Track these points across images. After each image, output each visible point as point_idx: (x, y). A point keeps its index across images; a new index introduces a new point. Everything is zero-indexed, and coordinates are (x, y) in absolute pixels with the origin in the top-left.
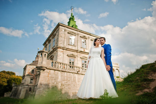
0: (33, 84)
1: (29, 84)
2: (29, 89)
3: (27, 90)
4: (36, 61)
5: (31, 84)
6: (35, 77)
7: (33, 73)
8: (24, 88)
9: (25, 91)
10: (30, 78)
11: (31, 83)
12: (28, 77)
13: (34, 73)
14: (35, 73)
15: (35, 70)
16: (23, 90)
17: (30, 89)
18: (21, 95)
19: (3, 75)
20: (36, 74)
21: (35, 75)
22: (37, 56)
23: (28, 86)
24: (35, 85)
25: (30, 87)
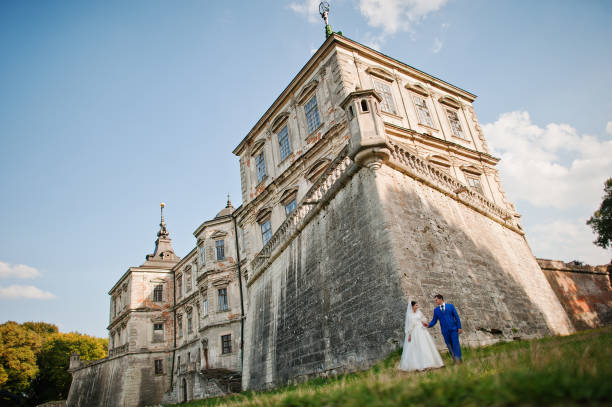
0: (166, 344)
1: (152, 347)
2: (151, 366)
3: (144, 372)
4: (162, 255)
5: (159, 346)
6: (172, 315)
7: (160, 299)
8: (132, 363)
9: (140, 376)
10: (149, 319)
11: (157, 339)
12: (141, 317)
13: (164, 299)
14: (167, 299)
15: (164, 286)
16: (128, 371)
17: (158, 363)
18: (123, 394)
19: (17, 334)
20: (172, 304)
21: (168, 307)
22: (160, 235)
23: (146, 356)
24: (175, 346)
25: (154, 355)
